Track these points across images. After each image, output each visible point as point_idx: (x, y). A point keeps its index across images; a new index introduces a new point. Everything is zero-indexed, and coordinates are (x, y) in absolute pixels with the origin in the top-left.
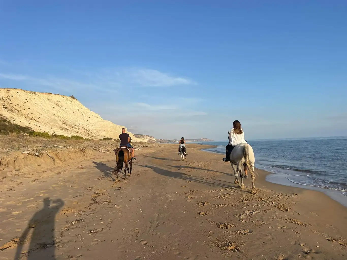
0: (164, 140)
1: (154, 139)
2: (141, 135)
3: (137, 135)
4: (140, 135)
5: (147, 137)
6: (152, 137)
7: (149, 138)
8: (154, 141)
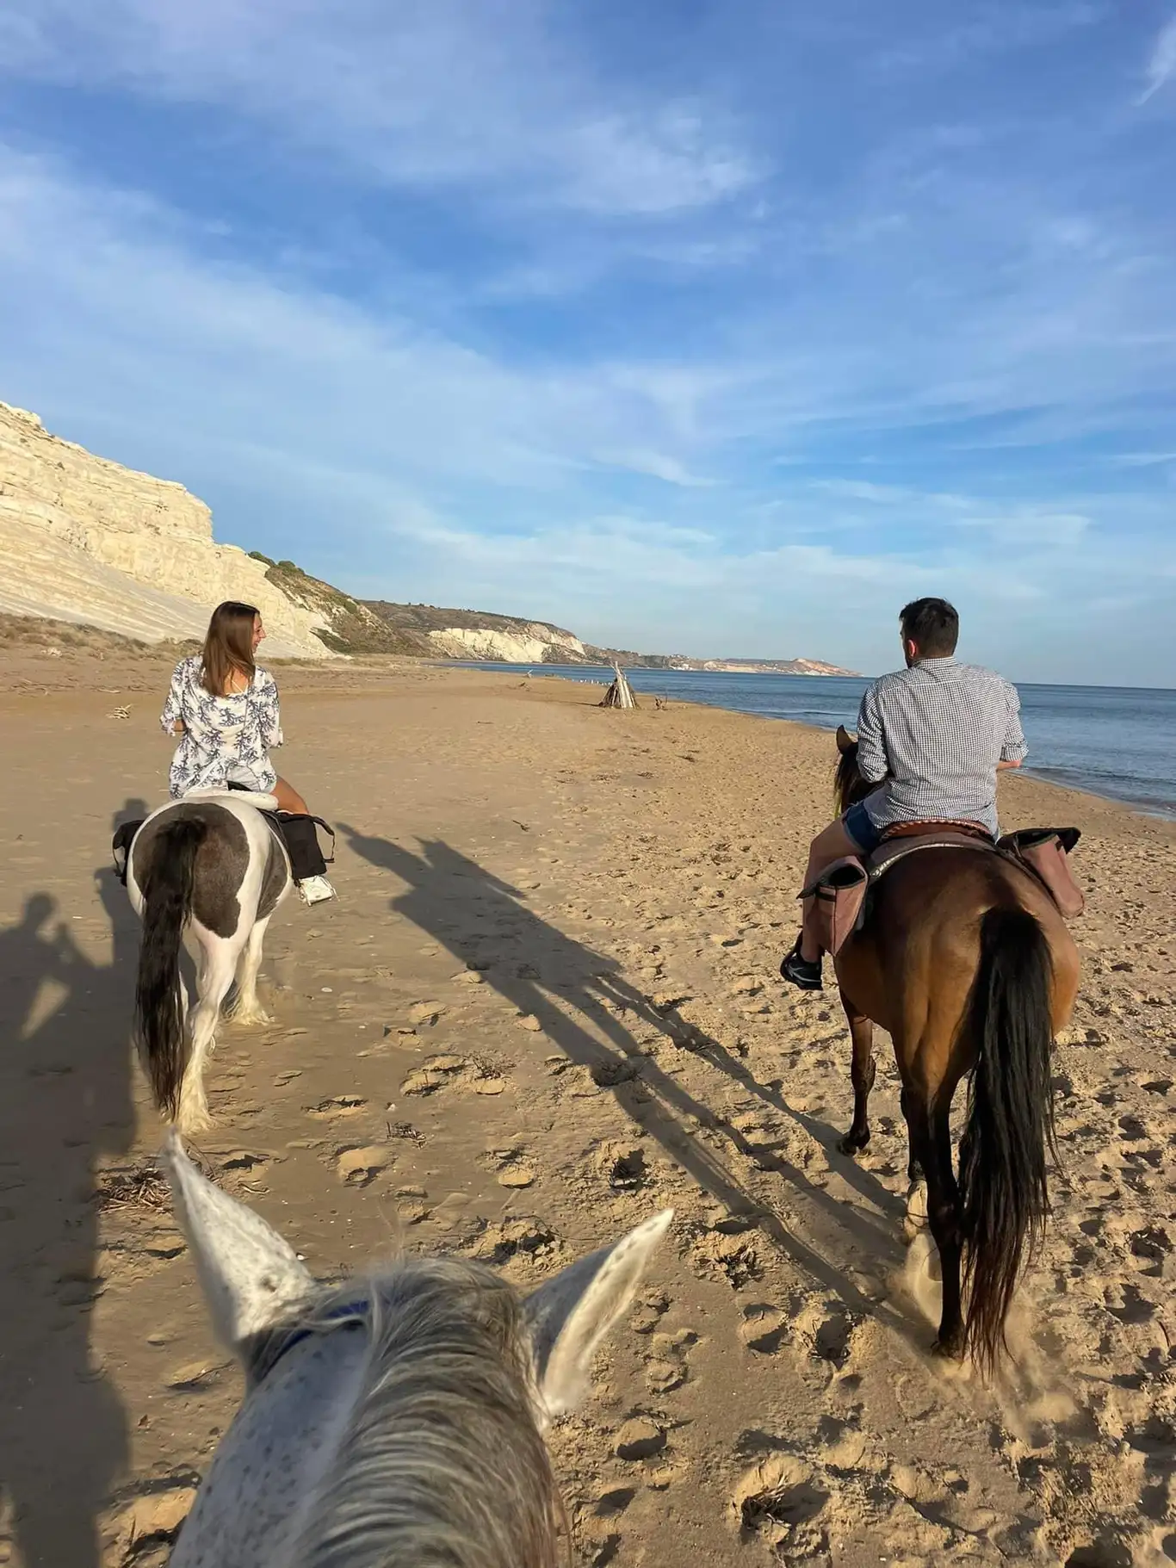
0: (624, 652)
1: (578, 647)
2: (518, 621)
3: (497, 619)
4: (513, 619)
5: (546, 633)
6: (568, 634)
7: (554, 639)
8: (577, 654)
